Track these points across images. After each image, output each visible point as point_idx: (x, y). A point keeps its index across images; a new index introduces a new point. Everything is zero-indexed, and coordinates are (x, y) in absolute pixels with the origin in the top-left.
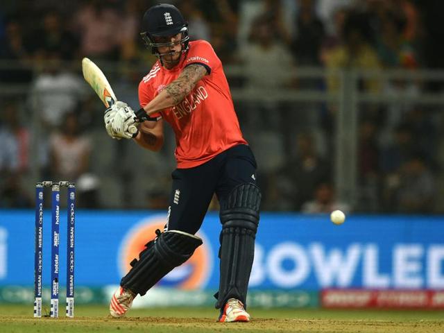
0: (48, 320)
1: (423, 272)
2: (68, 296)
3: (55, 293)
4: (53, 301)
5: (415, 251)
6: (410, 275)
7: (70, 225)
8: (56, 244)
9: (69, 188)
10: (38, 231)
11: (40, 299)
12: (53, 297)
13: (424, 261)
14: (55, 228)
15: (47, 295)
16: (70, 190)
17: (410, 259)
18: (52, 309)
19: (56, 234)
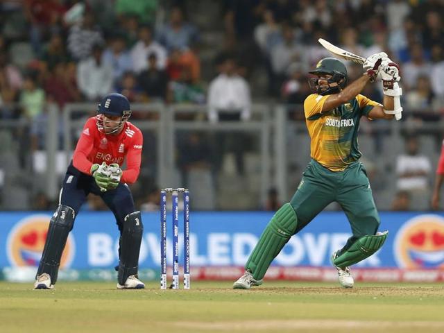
0: (172, 290)
1: (230, 254)
2: (186, 273)
3: (175, 271)
4: (175, 277)
5: (224, 237)
6: (221, 255)
7: (185, 221)
8: (176, 235)
9: (185, 194)
10: (163, 225)
11: (165, 275)
12: (175, 274)
13: (230, 245)
14: (175, 223)
15: (170, 273)
16: (185, 195)
17: (221, 244)
18: (174, 283)
19: (176, 227)
